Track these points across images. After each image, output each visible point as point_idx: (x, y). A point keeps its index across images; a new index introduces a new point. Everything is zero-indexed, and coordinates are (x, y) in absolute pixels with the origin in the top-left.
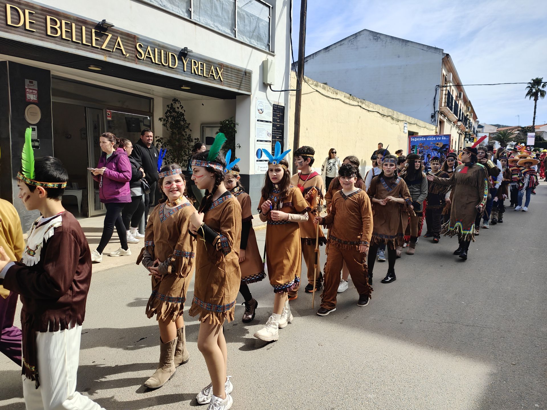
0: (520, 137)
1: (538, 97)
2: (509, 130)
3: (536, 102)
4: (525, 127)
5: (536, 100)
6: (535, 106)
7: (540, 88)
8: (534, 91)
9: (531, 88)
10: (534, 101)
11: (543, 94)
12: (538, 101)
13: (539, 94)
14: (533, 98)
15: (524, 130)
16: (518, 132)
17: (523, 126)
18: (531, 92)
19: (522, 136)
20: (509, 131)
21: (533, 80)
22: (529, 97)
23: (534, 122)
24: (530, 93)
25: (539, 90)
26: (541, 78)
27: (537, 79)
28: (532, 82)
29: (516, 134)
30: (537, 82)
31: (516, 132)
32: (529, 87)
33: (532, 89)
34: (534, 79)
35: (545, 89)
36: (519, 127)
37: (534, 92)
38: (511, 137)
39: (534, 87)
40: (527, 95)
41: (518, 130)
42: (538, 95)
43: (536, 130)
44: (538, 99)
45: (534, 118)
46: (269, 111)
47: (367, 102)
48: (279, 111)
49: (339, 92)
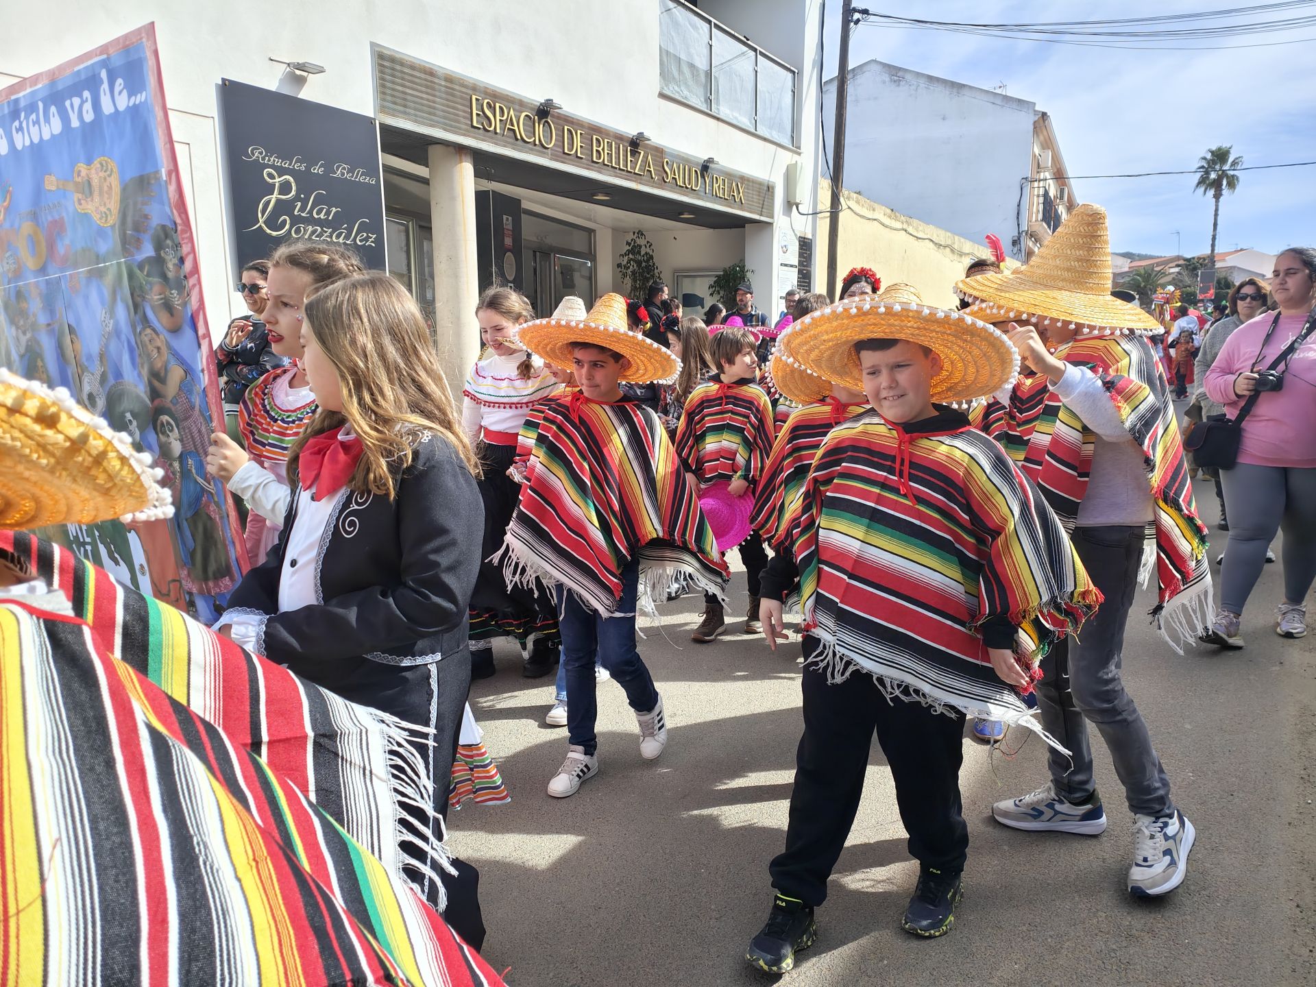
1: (1221, 190)
2: (1158, 264)
3: (1217, 202)
4: (1194, 258)
5: (1217, 196)
6: (1217, 210)
7: (1227, 169)
8: (1213, 176)
9: (1206, 169)
10: (1214, 200)
11: (1233, 183)
12: (1221, 199)
13: (1225, 182)
14: (1211, 192)
15: (1190, 265)
16: (1177, 270)
17: (1188, 256)
18: (1208, 178)
20: (1157, 269)
21: (1212, 152)
22: (1202, 190)
23: (1213, 245)
24: (1204, 182)
25: (1224, 174)
26: (1227, 146)
27: (1219, 149)
29: (1173, 275)
30: (1220, 156)
31: (1172, 270)
32: (1203, 167)
33: (1210, 171)
34: (1214, 148)
35: (1236, 173)
36: (1179, 258)
37: (1214, 179)
38: (1162, 281)
39: (1213, 168)
40: (1199, 183)
41: (1178, 266)
42: (1222, 185)
43: (1220, 265)
44: (1221, 195)
45: (1214, 237)
46: (794, 248)
47: (915, 222)
48: (806, 246)
49: (876, 205)
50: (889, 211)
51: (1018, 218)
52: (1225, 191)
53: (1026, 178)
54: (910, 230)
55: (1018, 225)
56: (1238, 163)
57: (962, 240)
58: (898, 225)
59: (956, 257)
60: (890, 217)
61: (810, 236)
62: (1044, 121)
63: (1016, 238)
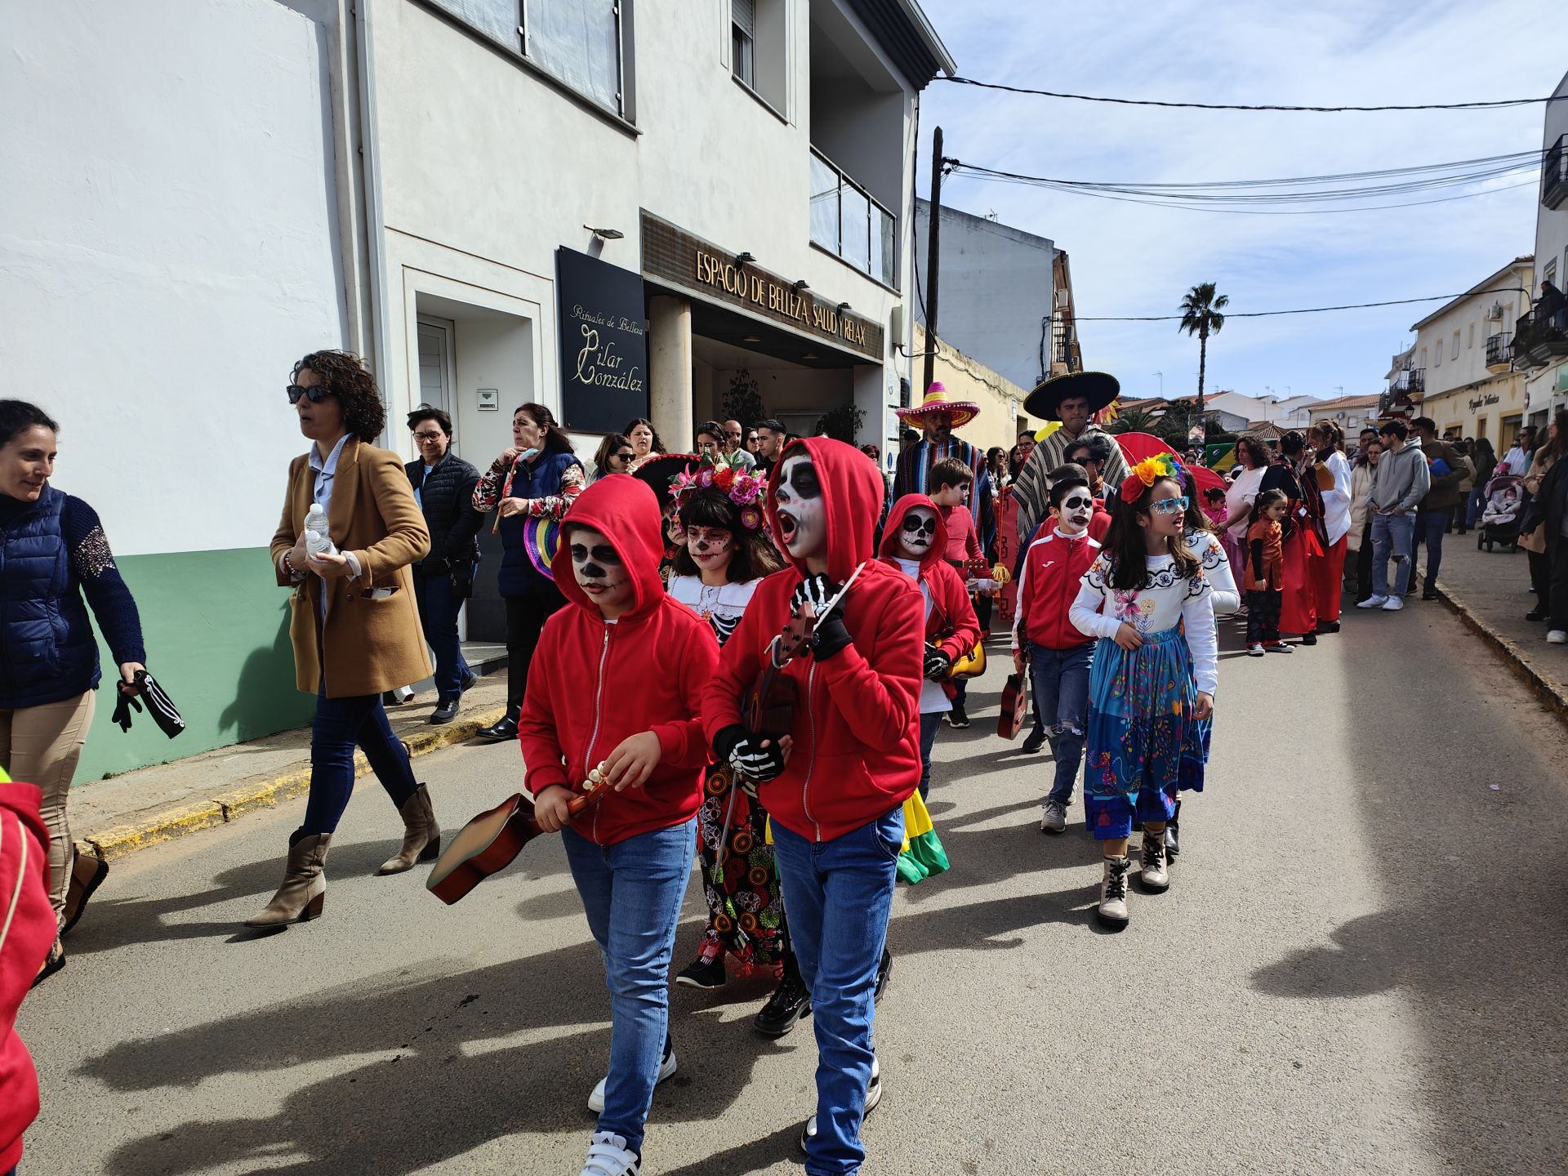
0: (1169, 425)
1: (1207, 330)
2: (1141, 407)
3: (1203, 342)
4: (1179, 400)
5: (1203, 336)
6: (1203, 351)
7: (1211, 307)
8: (1198, 315)
9: (1192, 308)
10: (1200, 340)
11: (1218, 321)
12: (1208, 339)
13: (1210, 322)
14: (1197, 332)
15: (1175, 408)
17: (1173, 398)
18: (1193, 317)
19: (1175, 423)
21: (1196, 290)
22: (1187, 330)
23: (1201, 388)
24: (1190, 321)
25: (1209, 314)
26: (1213, 283)
27: (1204, 287)
28: (1193, 294)
29: (1159, 419)
30: (1204, 293)
32: (1188, 305)
33: (1195, 309)
34: (1197, 286)
35: (1222, 311)
36: (1162, 399)
37: (1199, 318)
38: (1149, 425)
39: (1199, 307)
40: (1183, 325)
42: (1208, 324)
43: (1206, 408)
44: (1207, 335)
45: (1201, 380)
46: (897, 389)
47: (973, 362)
48: (905, 388)
49: (947, 347)
50: (956, 352)
51: (1041, 358)
52: (1211, 331)
53: (1048, 318)
54: (970, 370)
55: (1042, 365)
56: (1223, 302)
57: (1006, 381)
58: (961, 365)
59: (1002, 398)
60: (956, 357)
61: (907, 378)
62: (1062, 262)
63: (1040, 379)
